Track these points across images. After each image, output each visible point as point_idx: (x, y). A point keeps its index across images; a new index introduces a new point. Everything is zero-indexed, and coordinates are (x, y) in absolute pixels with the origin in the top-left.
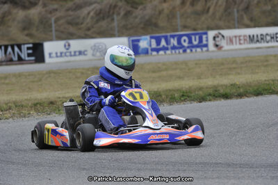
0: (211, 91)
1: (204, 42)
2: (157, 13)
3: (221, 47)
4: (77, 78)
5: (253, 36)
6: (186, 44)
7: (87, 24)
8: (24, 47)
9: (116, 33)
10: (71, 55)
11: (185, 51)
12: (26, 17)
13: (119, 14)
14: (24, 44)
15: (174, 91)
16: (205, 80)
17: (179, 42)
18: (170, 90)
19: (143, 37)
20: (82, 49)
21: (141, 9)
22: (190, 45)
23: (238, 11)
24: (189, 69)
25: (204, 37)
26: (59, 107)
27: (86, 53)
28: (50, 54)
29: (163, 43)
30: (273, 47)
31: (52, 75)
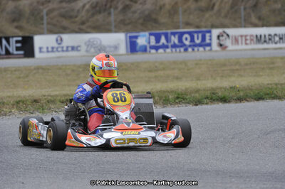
0: (208, 94)
1: (208, 41)
2: (158, 8)
3: (226, 47)
4: (67, 75)
5: (261, 36)
6: (187, 43)
7: (82, 17)
8: (13, 41)
9: (113, 28)
10: (63, 51)
11: (186, 50)
12: (15, 7)
13: (116, 8)
14: (13, 37)
15: (168, 92)
16: (204, 82)
17: (180, 40)
18: (164, 92)
19: (142, 34)
20: (76, 45)
21: (141, 4)
22: (192, 44)
23: (245, 9)
24: (188, 70)
25: (208, 35)
26: (43, 106)
27: (79, 48)
28: (40, 48)
29: (163, 40)
30: (281, 48)
31: (40, 71)
